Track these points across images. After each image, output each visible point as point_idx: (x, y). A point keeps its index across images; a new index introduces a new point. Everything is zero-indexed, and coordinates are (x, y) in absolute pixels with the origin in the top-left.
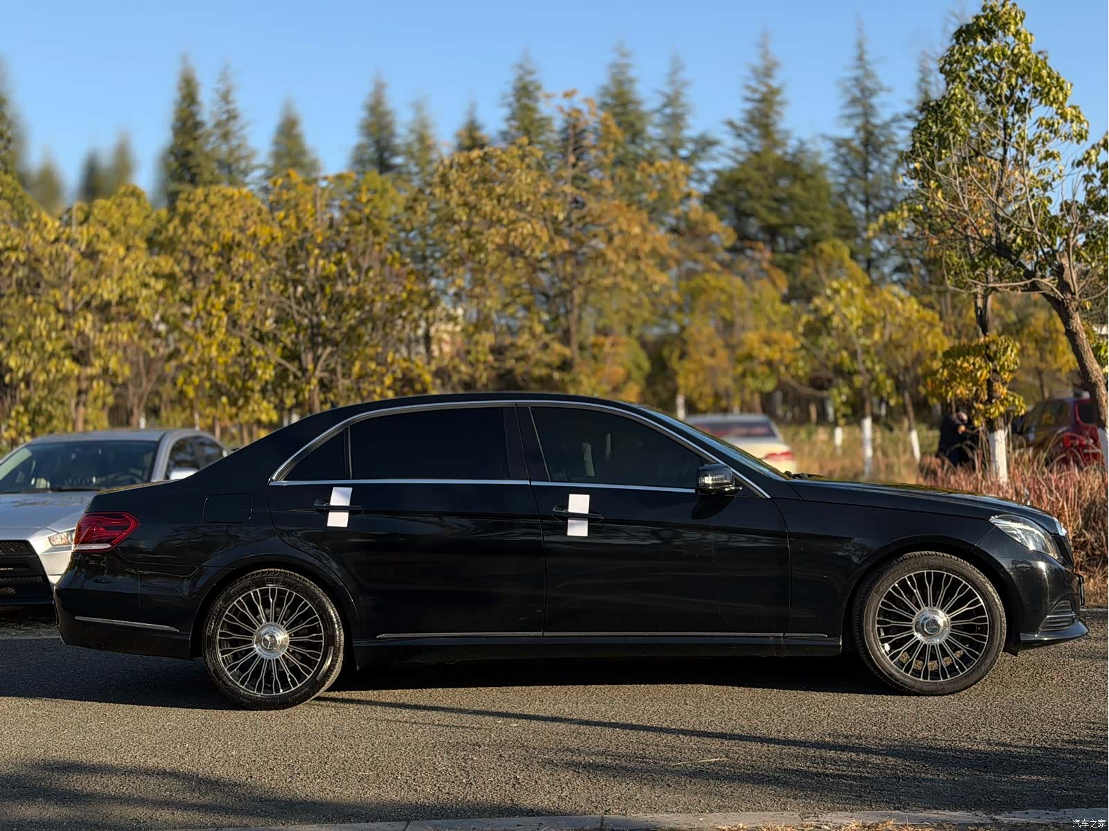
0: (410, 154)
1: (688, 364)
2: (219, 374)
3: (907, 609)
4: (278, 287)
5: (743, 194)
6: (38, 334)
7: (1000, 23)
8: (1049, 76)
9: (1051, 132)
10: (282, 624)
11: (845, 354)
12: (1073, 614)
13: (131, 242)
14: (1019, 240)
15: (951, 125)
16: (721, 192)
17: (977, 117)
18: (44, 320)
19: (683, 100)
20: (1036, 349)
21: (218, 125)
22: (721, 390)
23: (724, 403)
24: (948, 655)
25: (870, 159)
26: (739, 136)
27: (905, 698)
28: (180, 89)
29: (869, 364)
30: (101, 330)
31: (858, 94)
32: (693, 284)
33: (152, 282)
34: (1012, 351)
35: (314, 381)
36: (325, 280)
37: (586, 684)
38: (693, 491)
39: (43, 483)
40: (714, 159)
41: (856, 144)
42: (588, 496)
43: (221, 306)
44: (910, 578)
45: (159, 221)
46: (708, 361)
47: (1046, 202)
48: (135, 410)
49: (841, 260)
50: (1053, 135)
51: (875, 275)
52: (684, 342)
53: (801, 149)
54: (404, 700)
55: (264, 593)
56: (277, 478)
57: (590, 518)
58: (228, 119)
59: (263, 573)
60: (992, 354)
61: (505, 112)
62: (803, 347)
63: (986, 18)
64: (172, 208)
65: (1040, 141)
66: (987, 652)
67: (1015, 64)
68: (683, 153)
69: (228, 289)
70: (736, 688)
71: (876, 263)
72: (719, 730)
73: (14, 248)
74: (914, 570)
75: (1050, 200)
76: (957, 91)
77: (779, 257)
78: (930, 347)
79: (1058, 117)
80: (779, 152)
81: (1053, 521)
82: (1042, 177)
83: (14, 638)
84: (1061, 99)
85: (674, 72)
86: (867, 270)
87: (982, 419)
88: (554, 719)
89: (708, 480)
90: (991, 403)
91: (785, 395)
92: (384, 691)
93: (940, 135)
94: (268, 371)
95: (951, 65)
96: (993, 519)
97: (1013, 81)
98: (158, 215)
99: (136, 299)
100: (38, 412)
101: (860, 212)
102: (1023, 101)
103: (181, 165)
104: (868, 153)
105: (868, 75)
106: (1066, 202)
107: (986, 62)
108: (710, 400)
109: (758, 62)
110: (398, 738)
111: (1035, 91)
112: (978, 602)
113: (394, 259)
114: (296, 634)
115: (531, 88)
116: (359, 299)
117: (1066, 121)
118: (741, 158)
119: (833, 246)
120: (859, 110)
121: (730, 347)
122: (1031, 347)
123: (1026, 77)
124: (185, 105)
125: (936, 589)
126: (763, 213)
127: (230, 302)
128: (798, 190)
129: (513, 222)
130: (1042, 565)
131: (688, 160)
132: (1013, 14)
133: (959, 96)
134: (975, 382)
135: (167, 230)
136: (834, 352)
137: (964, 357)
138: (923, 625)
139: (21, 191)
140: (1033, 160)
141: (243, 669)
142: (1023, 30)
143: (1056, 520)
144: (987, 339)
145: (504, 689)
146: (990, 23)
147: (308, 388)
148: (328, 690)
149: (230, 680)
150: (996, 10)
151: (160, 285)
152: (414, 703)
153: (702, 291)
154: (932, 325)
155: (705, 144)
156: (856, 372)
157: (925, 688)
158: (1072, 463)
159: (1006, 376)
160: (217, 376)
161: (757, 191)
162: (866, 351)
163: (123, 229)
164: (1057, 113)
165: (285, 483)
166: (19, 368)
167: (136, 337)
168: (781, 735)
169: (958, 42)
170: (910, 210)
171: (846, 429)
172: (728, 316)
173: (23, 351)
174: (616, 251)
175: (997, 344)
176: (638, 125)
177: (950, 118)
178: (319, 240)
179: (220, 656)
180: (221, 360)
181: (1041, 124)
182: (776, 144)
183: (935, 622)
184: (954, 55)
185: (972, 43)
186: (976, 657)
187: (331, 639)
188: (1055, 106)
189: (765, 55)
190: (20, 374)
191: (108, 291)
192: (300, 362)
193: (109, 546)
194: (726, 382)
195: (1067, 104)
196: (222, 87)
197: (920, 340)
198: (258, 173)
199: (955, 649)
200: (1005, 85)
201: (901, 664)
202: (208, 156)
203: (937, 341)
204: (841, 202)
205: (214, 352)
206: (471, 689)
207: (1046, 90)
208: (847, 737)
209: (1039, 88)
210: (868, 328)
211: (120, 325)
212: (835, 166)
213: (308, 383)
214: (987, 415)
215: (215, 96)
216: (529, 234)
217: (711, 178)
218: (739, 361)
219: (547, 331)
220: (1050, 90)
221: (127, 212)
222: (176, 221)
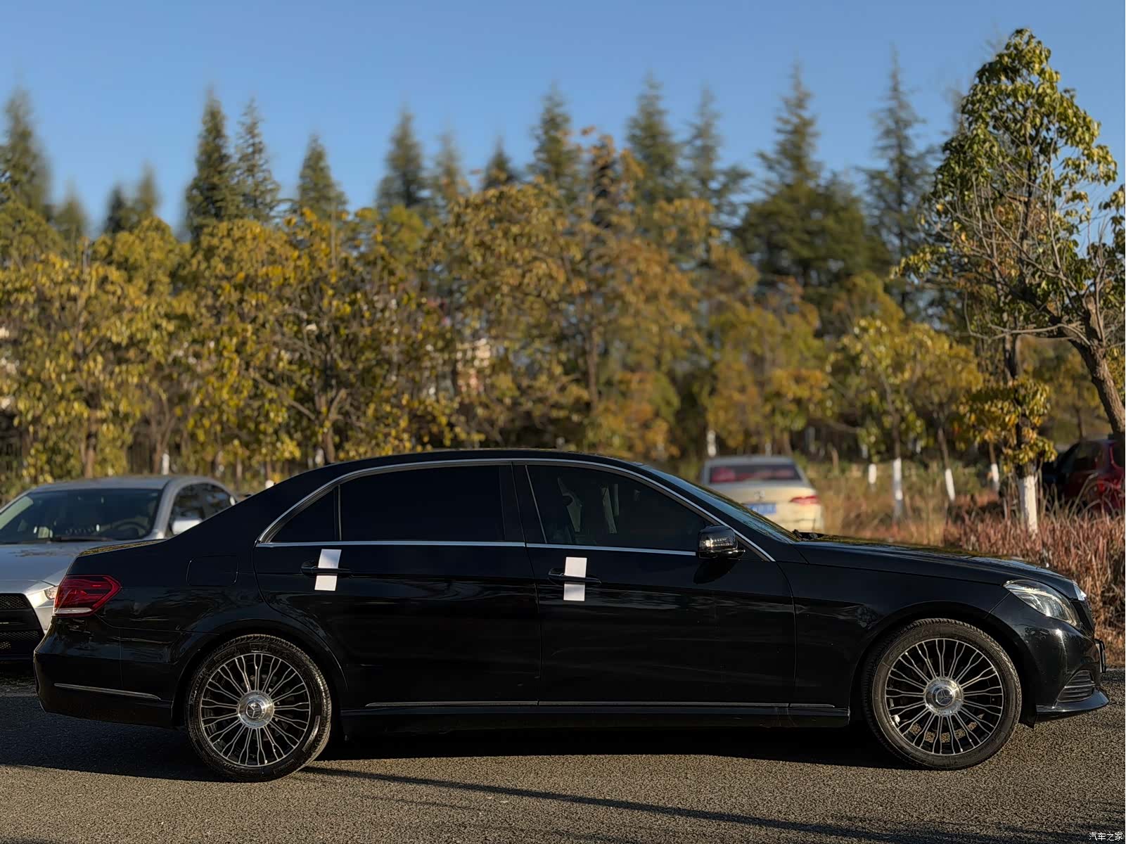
0: (437, 187)
1: (718, 401)
2: (231, 417)
3: (918, 679)
4: (291, 329)
5: (774, 227)
6: (47, 377)
7: (1024, 62)
8: (1075, 115)
9: (1077, 173)
10: (267, 692)
11: (874, 394)
12: (1092, 684)
13: (153, 277)
14: (1044, 284)
15: (974, 167)
16: (752, 225)
17: (1000, 159)
18: (54, 363)
19: (714, 131)
20: (1074, 385)
21: (244, 158)
22: (752, 427)
23: (754, 440)
24: (961, 727)
25: (904, 191)
26: (771, 168)
27: (916, 772)
28: (205, 123)
29: (898, 404)
30: (112, 373)
31: (892, 125)
32: (722, 318)
33: (164, 323)
34: (1041, 395)
35: (328, 424)
36: (339, 322)
37: (585, 753)
38: (694, 554)
39: (45, 532)
40: (745, 191)
41: (890, 175)
42: (585, 559)
43: (233, 348)
44: (921, 646)
45: (183, 256)
46: (737, 396)
47: (1072, 245)
48: (159, 447)
49: (875, 294)
50: (1080, 176)
51: (910, 308)
52: (715, 378)
53: (834, 181)
54: (396, 771)
55: (249, 660)
56: (264, 540)
57: (587, 582)
58: (254, 153)
59: (248, 638)
60: (1021, 398)
61: (535, 145)
62: (830, 387)
63: (1009, 56)
64: (196, 243)
65: (1067, 182)
66: (1002, 723)
67: (1040, 103)
68: (714, 185)
69: (240, 331)
70: (741, 760)
71: (911, 297)
72: (718, 809)
73: (23, 289)
74: (925, 637)
75: (1076, 244)
76: (979, 131)
77: (810, 291)
78: (964, 384)
79: (1085, 158)
80: (811, 184)
81: (1072, 585)
82: (1069, 219)
83: (9, 695)
84: (1087, 139)
85: (704, 105)
86: (902, 305)
87: (1011, 465)
88: (546, 795)
89: (709, 543)
90: (1020, 448)
91: (818, 431)
92: (375, 760)
93: (962, 176)
94: (280, 414)
95: (973, 104)
96: (1009, 585)
97: (1038, 121)
98: (181, 249)
99: (147, 341)
100: (55, 450)
101: (893, 245)
102: (1049, 141)
103: (206, 198)
104: (902, 185)
105: (902, 106)
106: (1093, 244)
107: (1010, 101)
108: (740, 438)
109: (791, 94)
110: (382, 816)
111: (1060, 131)
112: (991, 672)
113: (410, 299)
114: (283, 703)
115: (559, 120)
116: (374, 340)
117: (1093, 162)
118: (773, 191)
119: (867, 281)
120: (893, 141)
121: (761, 384)
122: (1068, 386)
123: (1052, 117)
124: (211, 138)
125: (948, 658)
126: (795, 245)
127: (243, 343)
128: (830, 222)
129: (529, 262)
130: (1059, 633)
131: (719, 193)
132: (1038, 52)
133: (982, 136)
134: (1004, 426)
135: (191, 265)
136: (863, 392)
137: (992, 402)
138: (934, 695)
139: (45, 226)
140: (1060, 202)
141: (227, 738)
142: (1047, 69)
143: (1075, 583)
144: (1016, 383)
145: (500, 758)
146: (1013, 61)
147: (321, 431)
148: (317, 759)
149: (213, 751)
150: (1020, 48)
151: (171, 327)
152: (404, 774)
153: (733, 326)
154: (966, 361)
155: (736, 176)
156: (886, 413)
157: (936, 762)
158: (1103, 511)
159: (1036, 421)
160: (228, 420)
161: (789, 224)
162: (896, 390)
163: (145, 264)
164: (1083, 154)
165: (271, 544)
166: (28, 411)
167: (146, 379)
168: (782, 816)
169: (981, 81)
170: (932, 253)
171: (882, 466)
172: (759, 352)
173: (32, 394)
174: (635, 293)
175: (1026, 389)
176: (668, 157)
177: (973, 159)
178: (333, 280)
179: (203, 726)
180: (232, 403)
181: (1067, 165)
182: (808, 176)
183: (947, 692)
184: (976, 95)
185: (995, 82)
186: (991, 729)
187: (318, 709)
188: (1081, 147)
189: (797, 85)
190: (30, 417)
191: (118, 332)
192: (314, 404)
193: (89, 610)
194: (754, 419)
195: (1093, 145)
196: (248, 120)
197: (954, 375)
198: (284, 207)
199: (968, 721)
200: (1029, 126)
201: (911, 737)
202: (232, 190)
203: (971, 378)
204: (875, 235)
205: (225, 395)
206: (466, 759)
207: (1073, 130)
208: (850, 819)
209: (1065, 128)
210: (898, 367)
211: (131, 367)
212: (869, 199)
213: (322, 426)
214: (1016, 461)
215: (241, 130)
216: (544, 275)
217: (742, 211)
218: (767, 400)
219: (566, 373)
220: (1076, 130)
221: (149, 247)
222: (200, 256)
